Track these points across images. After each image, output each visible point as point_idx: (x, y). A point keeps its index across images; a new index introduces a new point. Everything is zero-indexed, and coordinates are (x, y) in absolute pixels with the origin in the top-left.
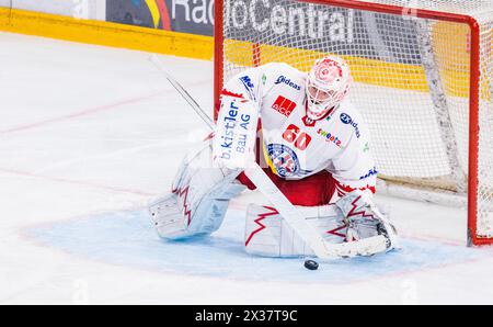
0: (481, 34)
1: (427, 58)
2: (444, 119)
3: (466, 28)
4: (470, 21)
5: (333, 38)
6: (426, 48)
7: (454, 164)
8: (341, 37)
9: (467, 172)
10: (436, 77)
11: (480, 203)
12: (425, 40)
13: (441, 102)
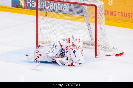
0: (97, 9)
1: (85, 15)
2: (89, 29)
3: (94, 7)
4: (95, 6)
5: (64, 10)
6: (85, 12)
7: (92, 39)
8: (66, 10)
9: (95, 41)
10: (87, 19)
11: (98, 48)
12: (84, 10)
13: (88, 24)
